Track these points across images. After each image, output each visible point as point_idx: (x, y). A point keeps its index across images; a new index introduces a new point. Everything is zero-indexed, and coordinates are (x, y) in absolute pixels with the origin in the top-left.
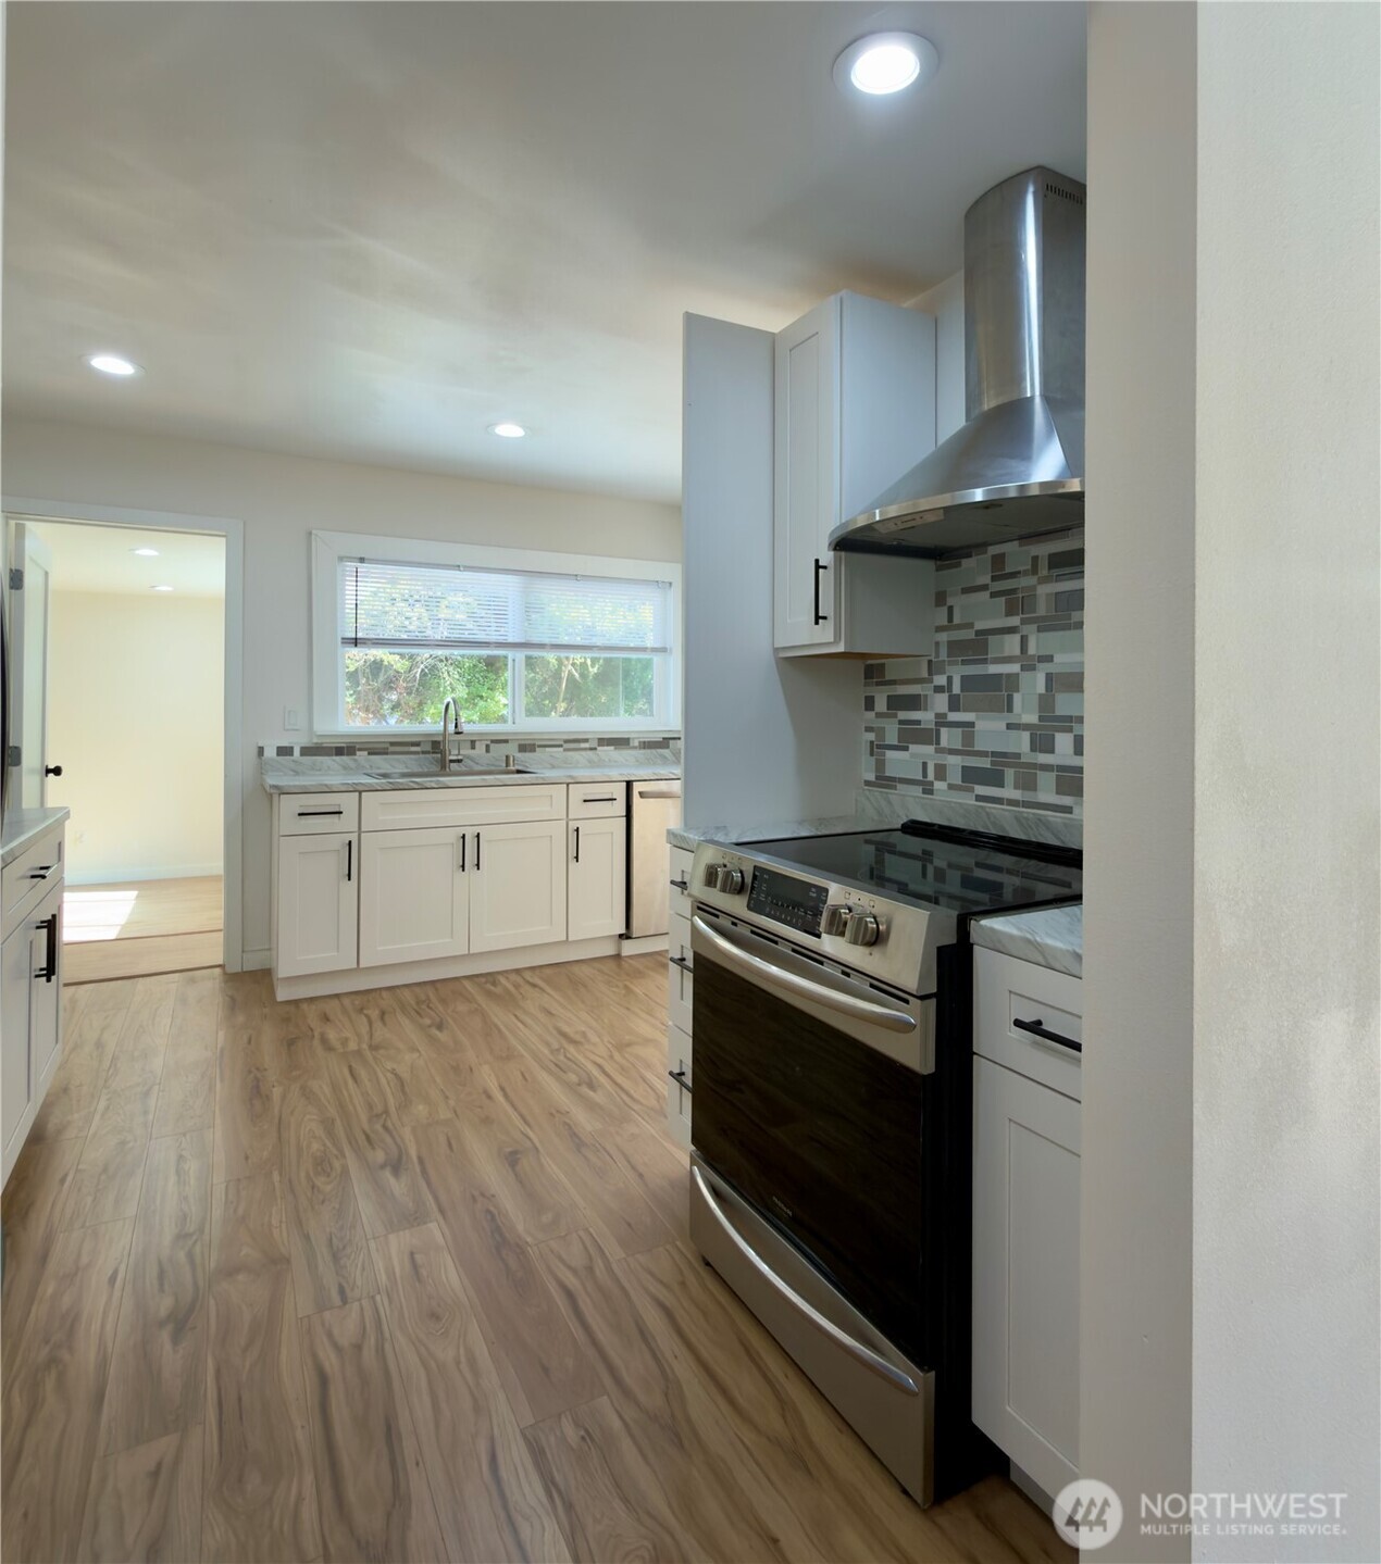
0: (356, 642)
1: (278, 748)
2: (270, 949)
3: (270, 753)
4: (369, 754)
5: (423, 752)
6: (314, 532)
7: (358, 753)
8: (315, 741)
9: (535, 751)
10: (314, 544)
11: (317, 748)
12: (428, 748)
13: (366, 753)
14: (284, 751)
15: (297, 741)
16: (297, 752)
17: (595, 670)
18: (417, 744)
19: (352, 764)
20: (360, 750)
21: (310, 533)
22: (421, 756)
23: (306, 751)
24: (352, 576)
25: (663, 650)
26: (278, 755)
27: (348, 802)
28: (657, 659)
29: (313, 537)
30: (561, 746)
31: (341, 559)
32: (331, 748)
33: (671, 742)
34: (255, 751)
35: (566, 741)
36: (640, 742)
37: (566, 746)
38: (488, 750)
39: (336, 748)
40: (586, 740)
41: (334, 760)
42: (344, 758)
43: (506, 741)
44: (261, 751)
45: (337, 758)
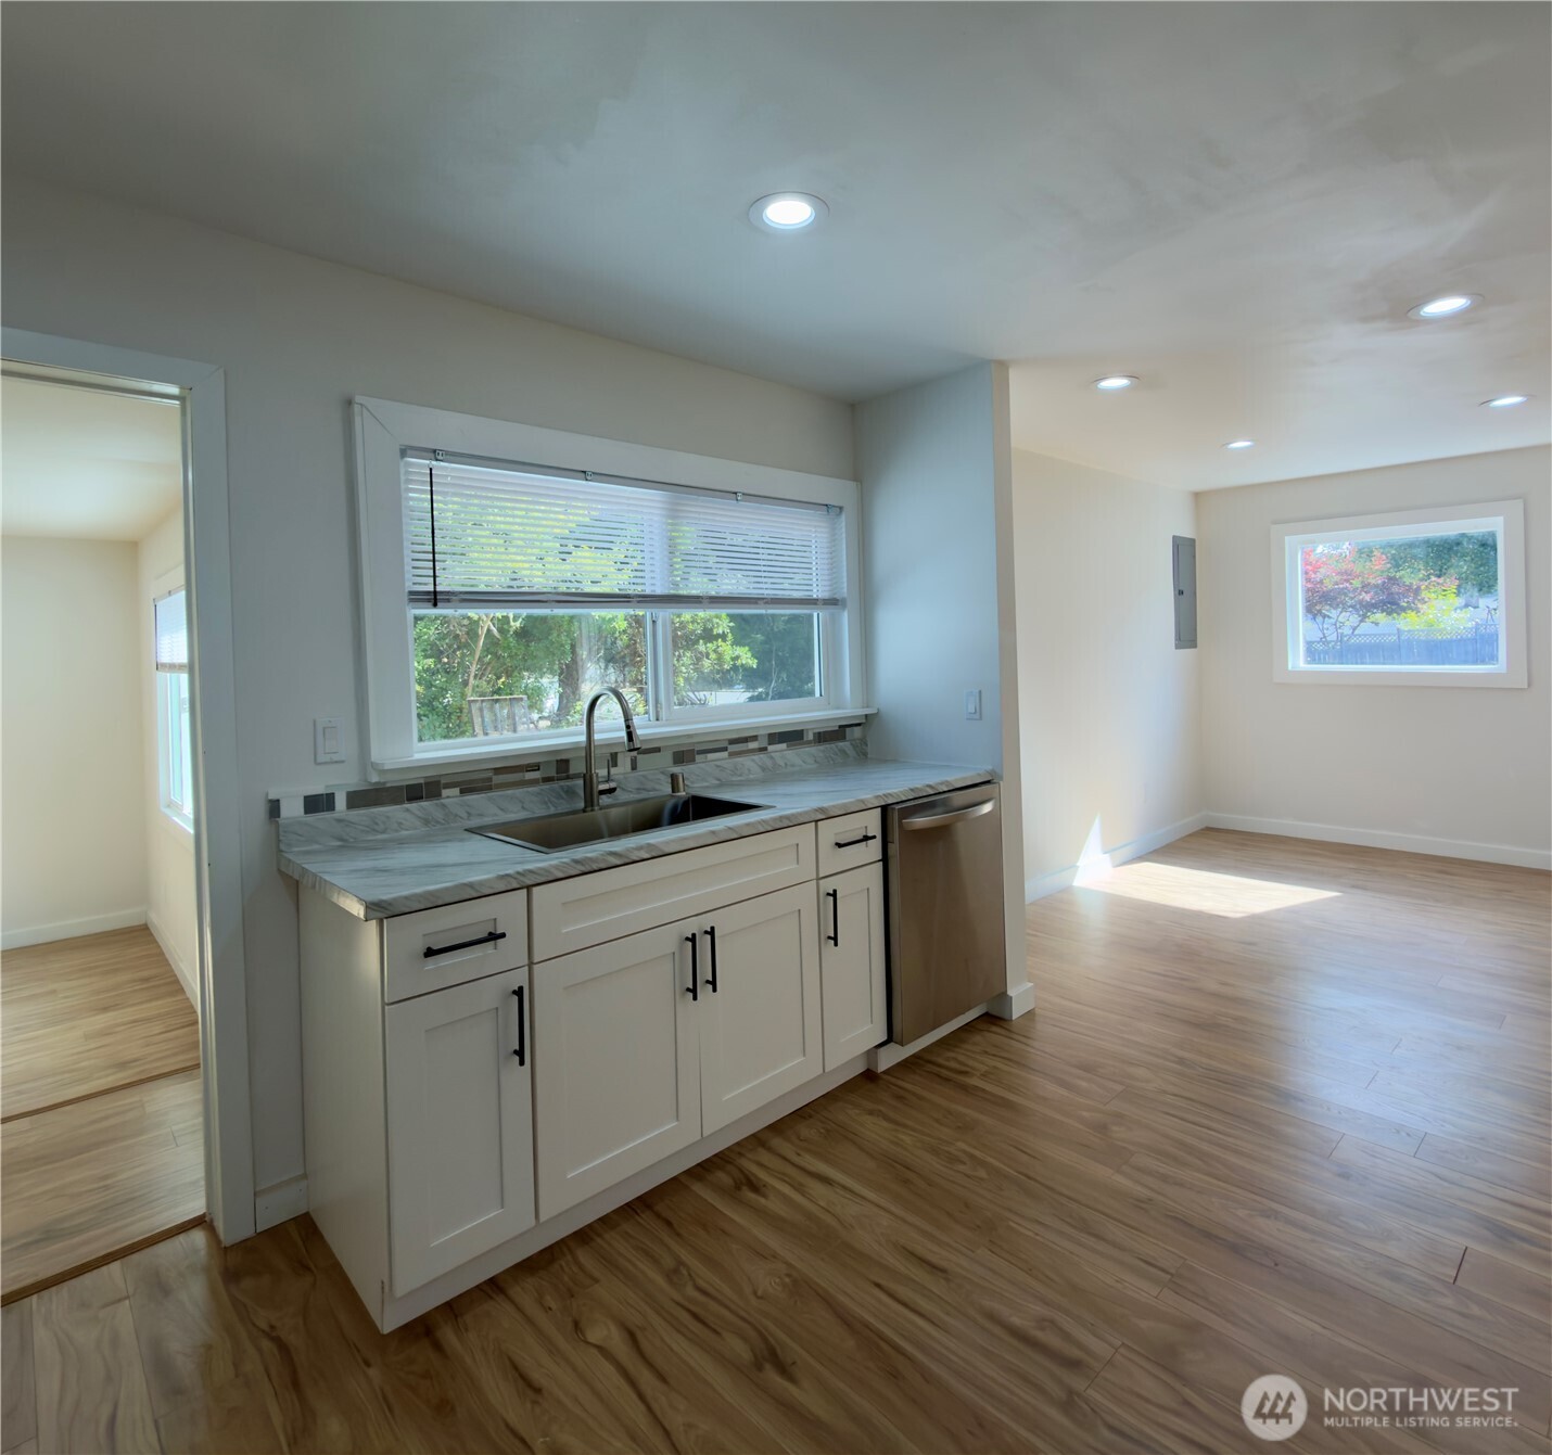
0: (435, 598)
1: (306, 798)
2: (305, 1176)
3: (292, 809)
4: (462, 792)
5: (547, 780)
6: (358, 399)
7: (445, 792)
8: (375, 778)
9: (693, 760)
10: (358, 420)
11: (377, 790)
12: (553, 773)
13: (456, 791)
14: (317, 804)
15: (339, 781)
16: (341, 802)
17: (518, 624)
18: (536, 767)
19: (439, 815)
20: (448, 786)
21: (349, 403)
22: (546, 786)
23: (357, 799)
24: (423, 483)
25: (832, 602)
26: (306, 812)
27: (507, 912)
28: (818, 616)
29: (357, 408)
30: (725, 749)
31: (404, 452)
32: (399, 788)
33: (847, 729)
34: (261, 811)
35: (733, 742)
36: (814, 734)
37: (733, 748)
38: (634, 767)
39: (409, 787)
40: (754, 738)
41: (408, 810)
42: (424, 804)
43: (658, 750)
44: (274, 808)
45: (413, 806)
